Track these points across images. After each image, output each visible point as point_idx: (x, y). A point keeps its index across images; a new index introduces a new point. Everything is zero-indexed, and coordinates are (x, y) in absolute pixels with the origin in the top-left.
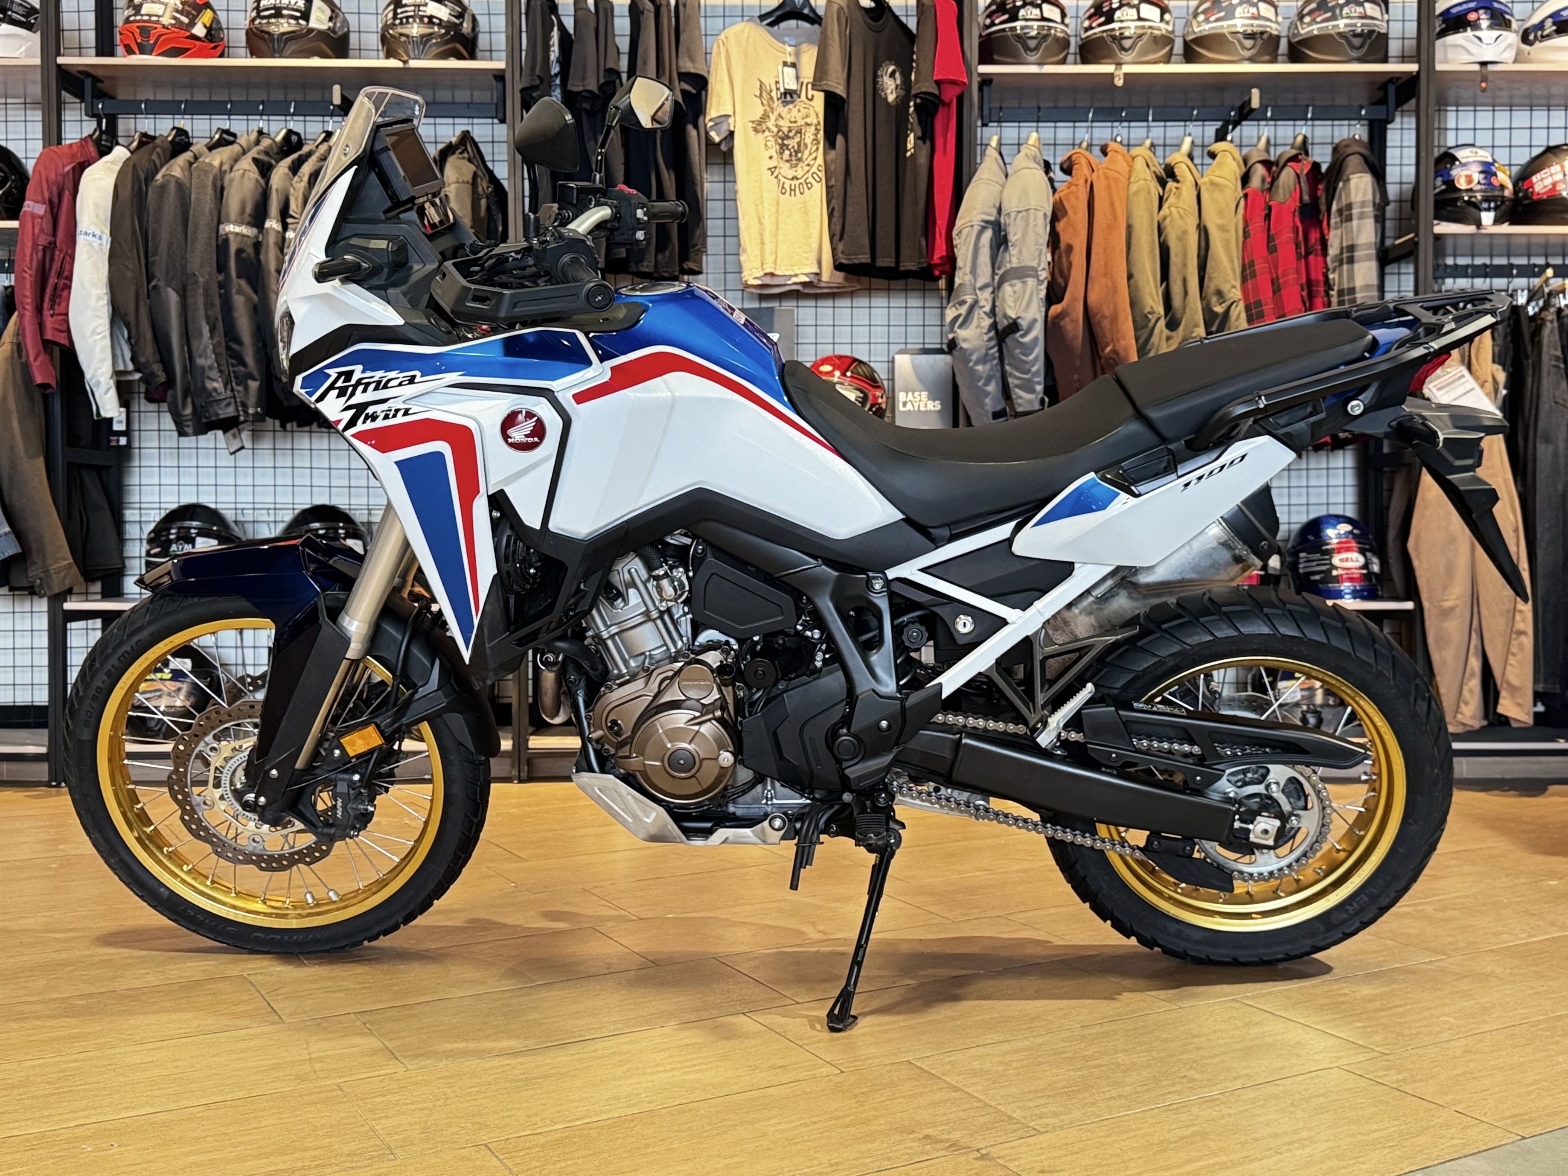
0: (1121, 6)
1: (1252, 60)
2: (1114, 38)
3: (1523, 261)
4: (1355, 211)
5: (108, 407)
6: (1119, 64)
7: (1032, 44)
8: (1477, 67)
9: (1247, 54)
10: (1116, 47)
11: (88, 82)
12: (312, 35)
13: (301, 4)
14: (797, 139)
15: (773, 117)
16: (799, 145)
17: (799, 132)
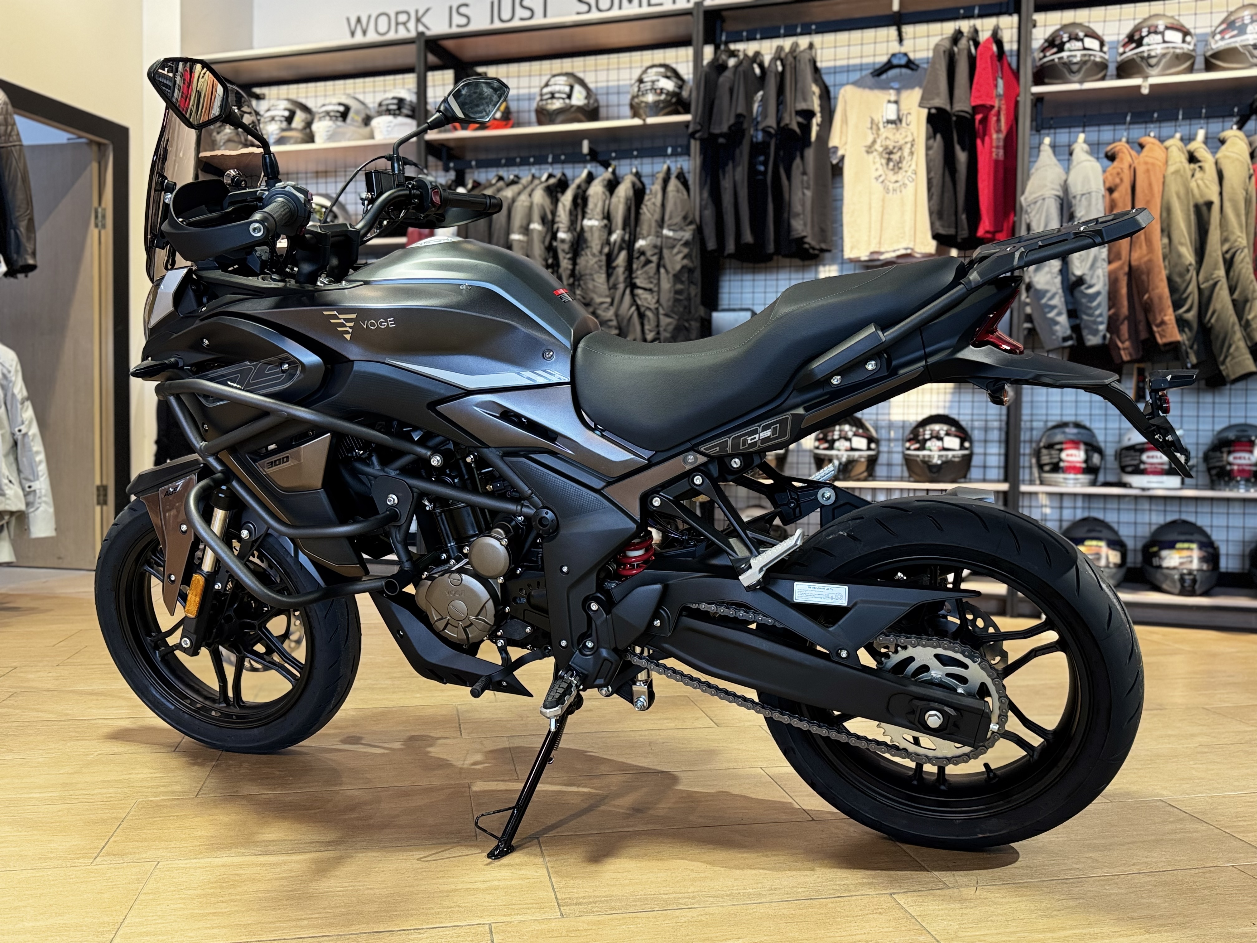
0: (1149, 33)
2: (1142, 58)
6: (1146, 77)
7: (1075, 68)
9: (1256, 61)
10: (1144, 65)
11: (444, 150)
12: (573, 109)
13: (567, 89)
14: (899, 154)
15: (879, 141)
16: (900, 157)
17: (900, 149)
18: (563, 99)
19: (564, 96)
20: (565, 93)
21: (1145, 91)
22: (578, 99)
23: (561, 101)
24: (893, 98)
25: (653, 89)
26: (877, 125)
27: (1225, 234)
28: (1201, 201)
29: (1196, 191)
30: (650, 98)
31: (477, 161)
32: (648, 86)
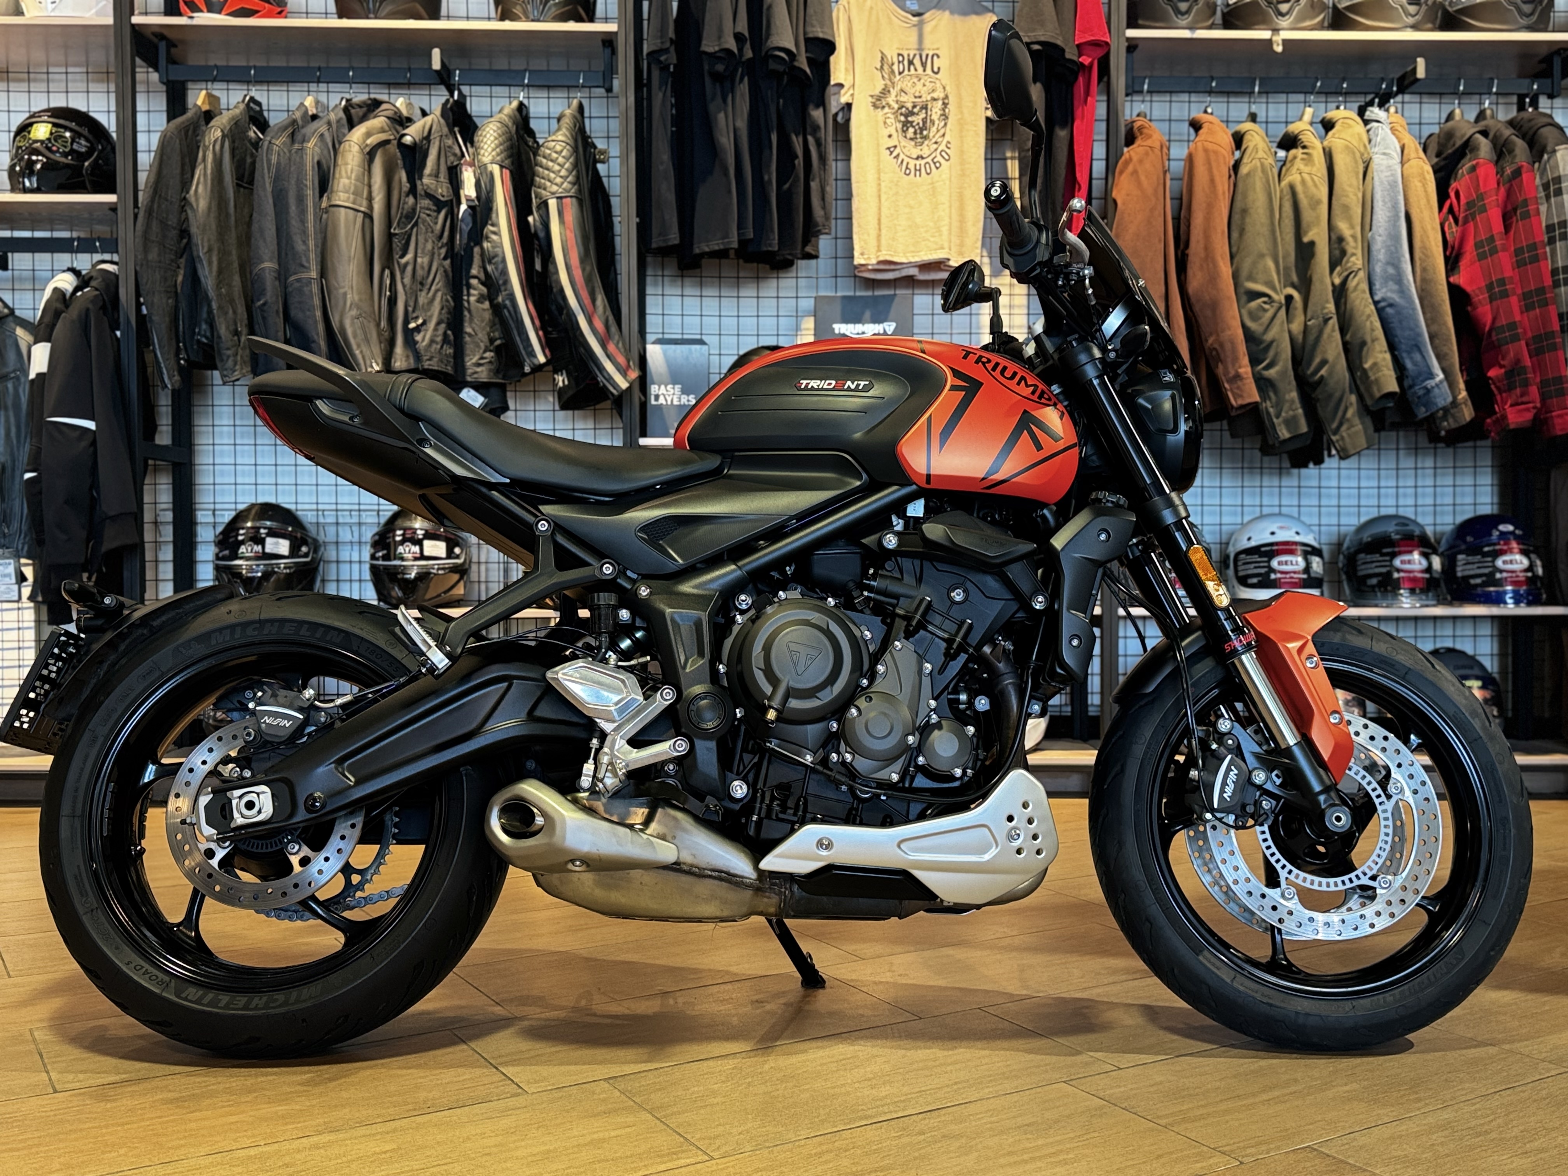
2: (1270, 2)
6: (1276, 31)
7: (1183, 6)
11: (162, 46)
14: (922, 115)
15: (893, 93)
16: (924, 121)
17: (925, 107)
21: (1279, 49)
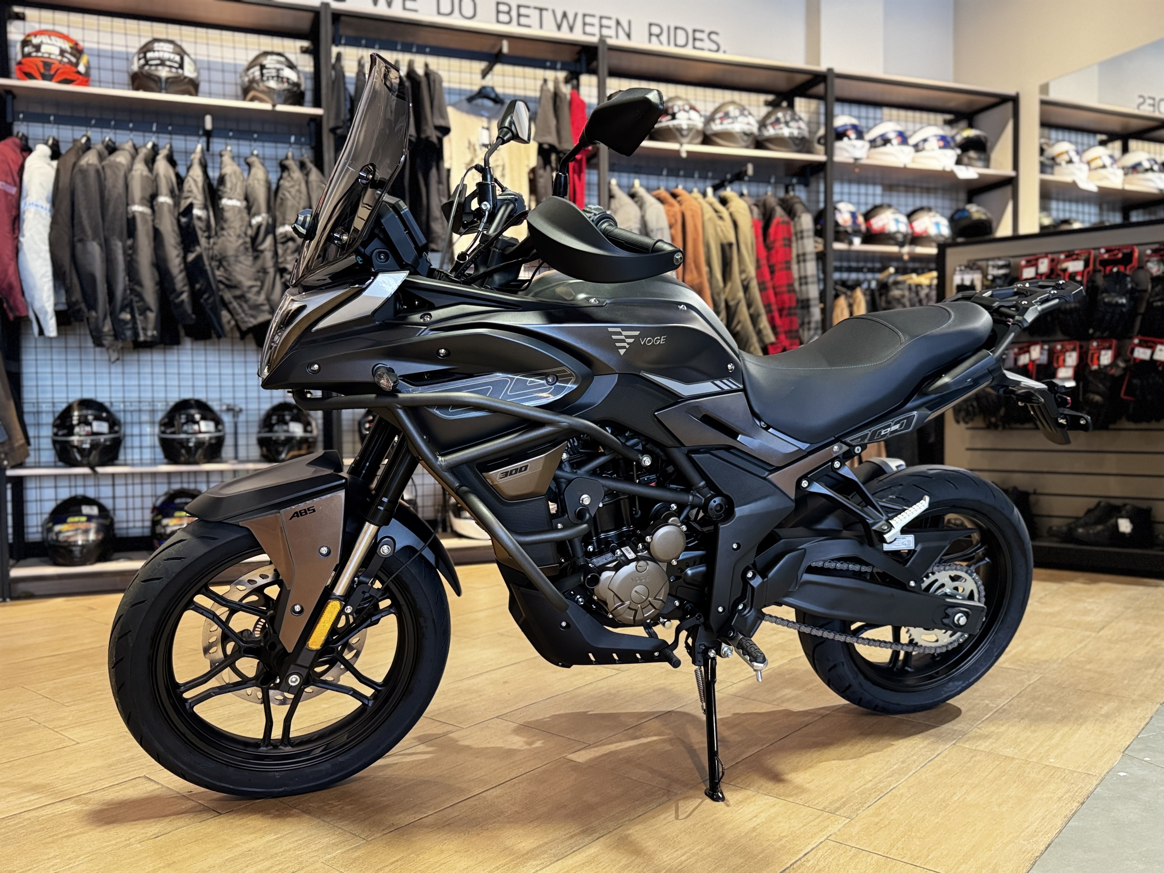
0: (680, 111)
1: (747, 147)
2: (677, 129)
3: (869, 265)
4: (805, 234)
5: (51, 329)
6: (681, 144)
8: (851, 161)
9: (744, 144)
10: (678, 134)
11: (9, 98)
12: (186, 80)
13: (177, 58)
18: (177, 68)
19: (176, 65)
20: (176, 62)
21: (684, 155)
22: (189, 71)
23: (174, 70)
24: (486, 125)
25: (279, 78)
26: (474, 146)
27: (742, 267)
28: (725, 241)
29: (720, 234)
30: (273, 84)
31: (55, 116)
32: (274, 73)
